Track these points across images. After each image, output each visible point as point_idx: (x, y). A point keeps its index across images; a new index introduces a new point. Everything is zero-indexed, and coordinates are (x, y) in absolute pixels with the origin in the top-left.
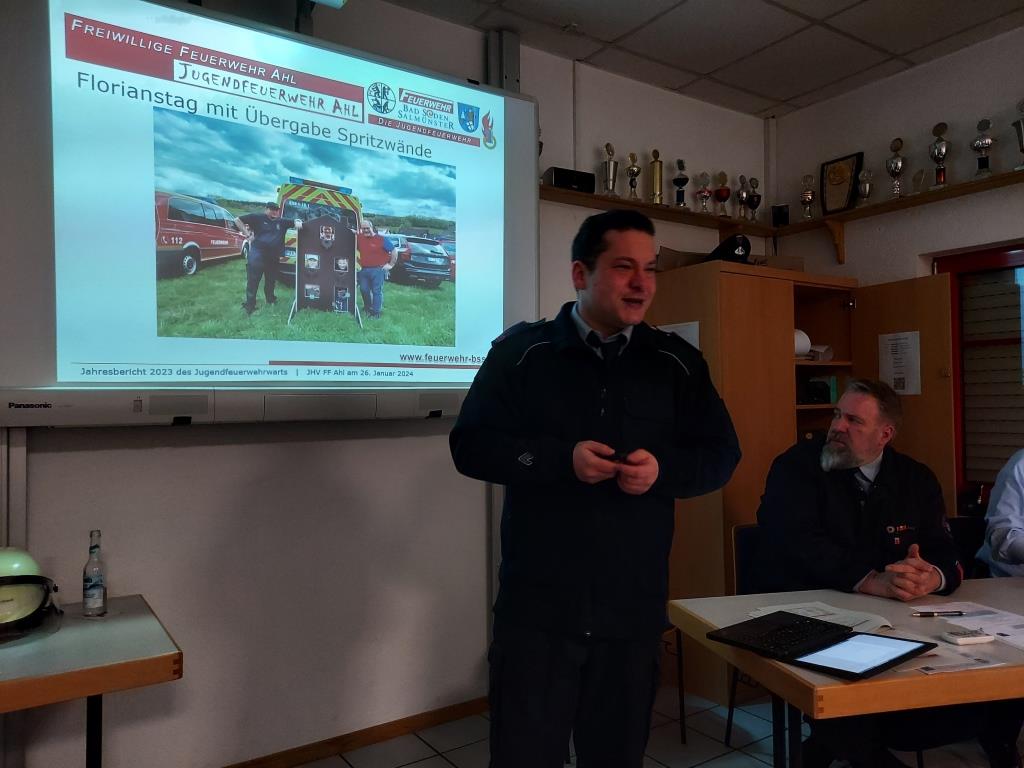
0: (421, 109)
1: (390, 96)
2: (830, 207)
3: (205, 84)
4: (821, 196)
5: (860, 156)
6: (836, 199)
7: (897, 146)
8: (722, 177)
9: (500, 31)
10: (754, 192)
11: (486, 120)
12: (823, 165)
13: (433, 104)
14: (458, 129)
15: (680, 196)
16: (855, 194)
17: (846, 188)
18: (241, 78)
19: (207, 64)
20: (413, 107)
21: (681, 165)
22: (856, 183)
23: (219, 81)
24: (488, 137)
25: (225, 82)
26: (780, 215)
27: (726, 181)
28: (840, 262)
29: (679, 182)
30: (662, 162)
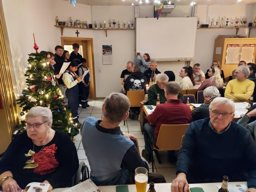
8: (238, 19)
10: (245, 21)
21: (227, 19)
26: (251, 25)
29: (227, 22)
30: (223, 20)
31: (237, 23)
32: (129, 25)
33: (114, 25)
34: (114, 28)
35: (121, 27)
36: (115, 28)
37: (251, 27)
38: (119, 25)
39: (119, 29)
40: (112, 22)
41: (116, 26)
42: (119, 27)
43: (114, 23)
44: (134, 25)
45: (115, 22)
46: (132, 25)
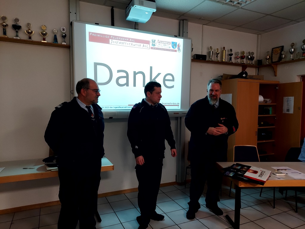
0: (163, 44)
1: (156, 42)
2: (274, 61)
3: (116, 44)
5: (283, 47)
7: (293, 45)
9: (183, 20)
10: (253, 56)
11: (178, 45)
13: (166, 43)
14: (172, 48)
16: (280, 58)
18: (123, 42)
19: (116, 39)
20: (161, 44)
22: (281, 54)
23: (119, 43)
24: (179, 49)
25: (120, 43)
26: (260, 62)
27: (244, 53)
28: (276, 76)
29: (230, 55)
30: (225, 50)
31: (242, 58)
32: (55, 36)
33: (17, 32)
34: (15, 38)
35: (36, 37)
36: (19, 38)
37: (260, 67)
38: (29, 33)
39: (29, 42)
40: (10, 22)
41: (22, 35)
42: (30, 38)
43: (16, 28)
44: (67, 38)
45: (20, 23)
46: (64, 37)
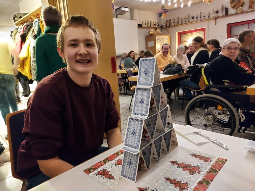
2: (167, 26)
4: (166, 24)
5: (170, 20)
6: (168, 25)
7: (174, 19)
8: (155, 23)
9: (132, 9)
10: (159, 24)
12: (166, 21)
15: (151, 26)
16: (170, 25)
17: (169, 24)
21: (150, 22)
22: (170, 23)
26: (162, 27)
28: (168, 33)
29: (151, 24)
31: (155, 25)
37: (162, 29)
